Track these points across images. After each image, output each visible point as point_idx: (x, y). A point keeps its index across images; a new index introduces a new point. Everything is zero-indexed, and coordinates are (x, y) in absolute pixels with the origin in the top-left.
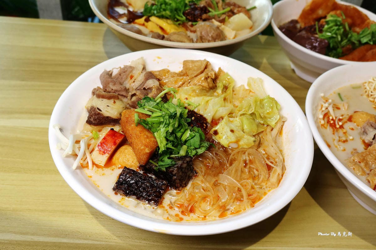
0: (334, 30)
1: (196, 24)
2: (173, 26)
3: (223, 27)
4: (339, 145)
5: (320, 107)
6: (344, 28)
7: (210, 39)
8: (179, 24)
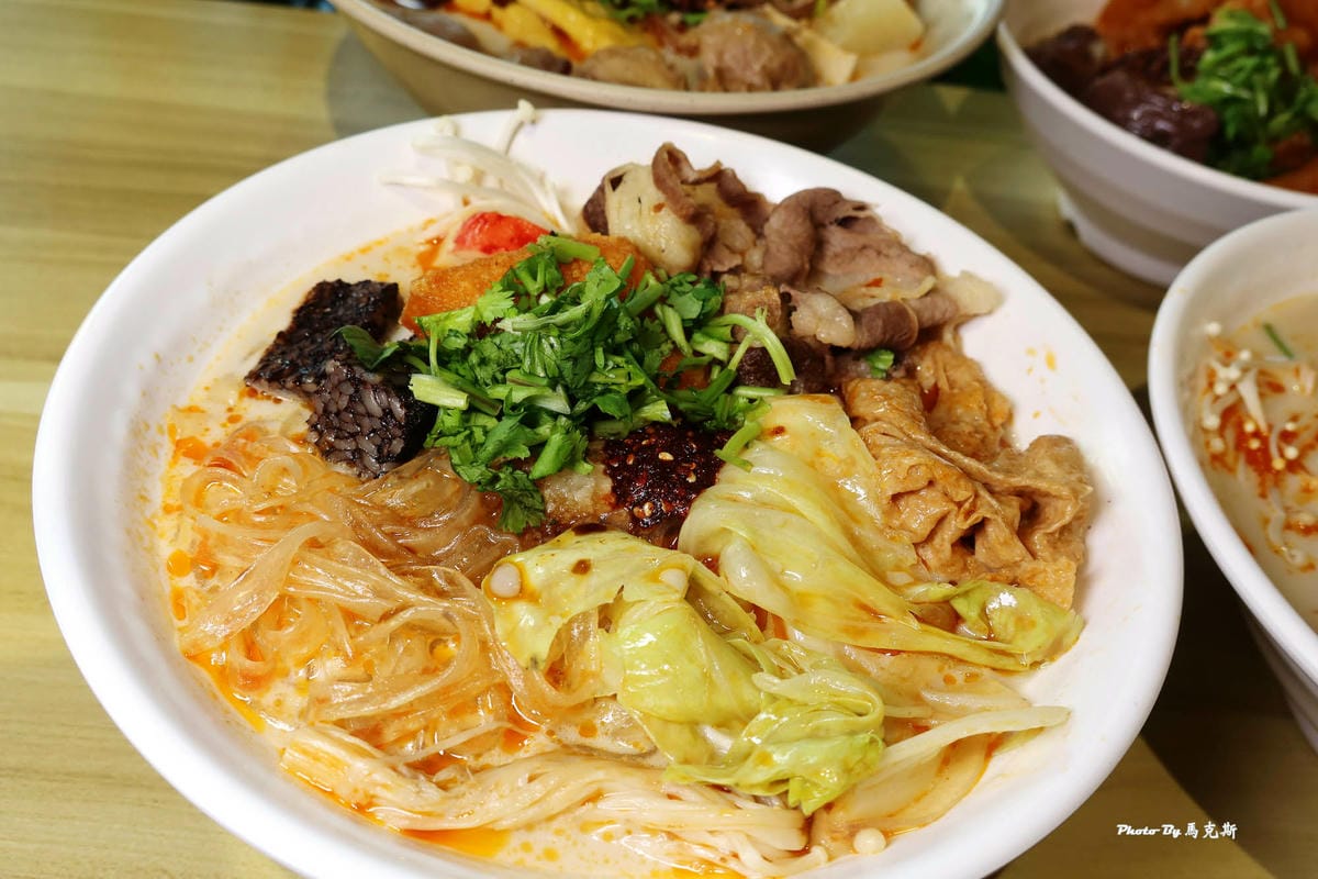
0: (1240, 70)
1: (697, 24)
2: (606, 25)
3: (805, 35)
4: (1286, 544)
5: (1202, 382)
6: (1282, 62)
7: (757, 80)
8: (632, 20)
